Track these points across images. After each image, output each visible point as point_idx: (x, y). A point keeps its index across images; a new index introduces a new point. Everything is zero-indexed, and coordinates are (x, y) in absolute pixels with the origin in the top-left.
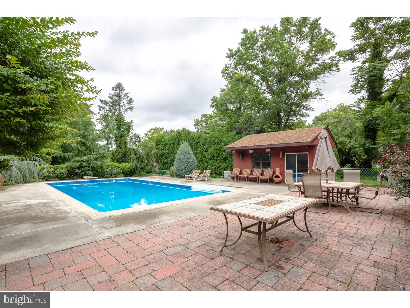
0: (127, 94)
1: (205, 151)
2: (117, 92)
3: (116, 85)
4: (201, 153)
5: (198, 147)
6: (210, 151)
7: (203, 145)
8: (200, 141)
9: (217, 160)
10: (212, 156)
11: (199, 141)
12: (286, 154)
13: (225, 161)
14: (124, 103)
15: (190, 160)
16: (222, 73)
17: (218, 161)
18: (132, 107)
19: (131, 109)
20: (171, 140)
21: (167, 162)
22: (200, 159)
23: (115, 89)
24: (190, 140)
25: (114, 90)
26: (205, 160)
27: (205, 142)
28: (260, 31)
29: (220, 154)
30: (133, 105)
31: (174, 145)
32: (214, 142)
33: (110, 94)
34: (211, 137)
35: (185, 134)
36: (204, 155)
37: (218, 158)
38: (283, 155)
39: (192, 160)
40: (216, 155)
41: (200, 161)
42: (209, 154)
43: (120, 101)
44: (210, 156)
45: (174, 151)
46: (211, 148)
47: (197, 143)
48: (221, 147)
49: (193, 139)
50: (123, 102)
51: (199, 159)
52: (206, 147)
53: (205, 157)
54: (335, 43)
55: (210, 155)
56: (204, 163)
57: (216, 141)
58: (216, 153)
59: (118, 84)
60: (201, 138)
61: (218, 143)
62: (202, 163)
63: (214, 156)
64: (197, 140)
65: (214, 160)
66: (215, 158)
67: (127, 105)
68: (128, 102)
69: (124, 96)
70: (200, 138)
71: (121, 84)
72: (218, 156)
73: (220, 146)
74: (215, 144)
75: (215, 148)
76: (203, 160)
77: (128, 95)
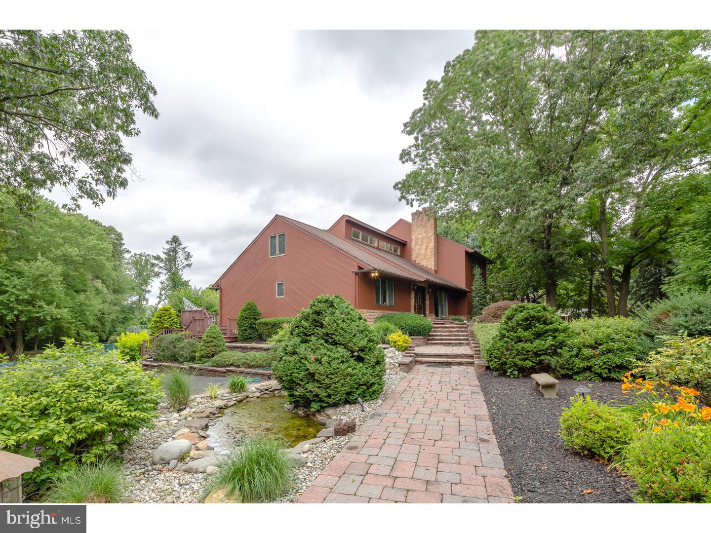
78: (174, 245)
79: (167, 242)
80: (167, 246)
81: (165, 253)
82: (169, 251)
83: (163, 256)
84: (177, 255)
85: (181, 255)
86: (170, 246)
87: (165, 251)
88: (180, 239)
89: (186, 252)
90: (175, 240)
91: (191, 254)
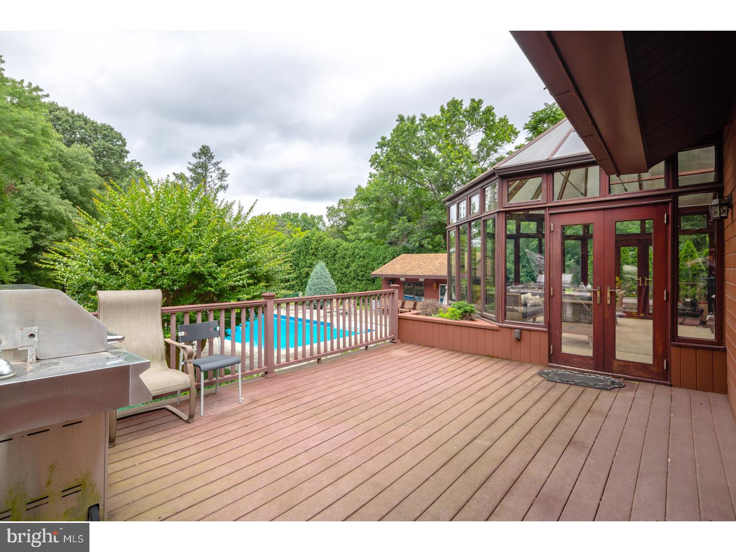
0: (218, 163)
1: (346, 268)
2: (202, 160)
3: (201, 150)
4: (340, 270)
5: (336, 260)
6: (353, 267)
7: (343, 258)
8: (339, 252)
9: (362, 281)
10: (356, 274)
11: (336, 251)
12: (440, 285)
13: (374, 282)
14: (213, 178)
15: (327, 286)
16: (370, 161)
17: (363, 283)
18: (226, 184)
19: (224, 187)
20: (294, 247)
21: (289, 280)
22: (339, 278)
23: (197, 156)
24: (323, 250)
25: (196, 158)
26: (345, 279)
27: (345, 254)
28: (420, 119)
29: (366, 273)
30: (228, 181)
31: (300, 254)
32: (358, 254)
33: (190, 163)
34: (354, 247)
35: (317, 240)
36: (345, 273)
37: (364, 278)
38: (437, 286)
39: (330, 286)
40: (361, 273)
41: (338, 280)
42: (350, 272)
43: (206, 175)
44: (352, 275)
45: (300, 264)
46: (354, 263)
47: (335, 255)
48: (368, 263)
49: (328, 248)
50: (211, 176)
51: (337, 278)
52: (348, 261)
53: (346, 276)
54: (517, 131)
55: (352, 272)
56: (344, 284)
57: (362, 254)
58: (362, 271)
59: (204, 147)
60: (341, 248)
61: (364, 257)
62: (342, 283)
63: (358, 276)
64: (334, 250)
65: (359, 280)
66: (360, 278)
67: (217, 181)
68: (220, 176)
69: (212, 166)
70: (338, 246)
71: (208, 147)
72: (363, 276)
73: (366, 261)
74: (360, 257)
75: (359, 263)
76: (342, 279)
77: (220, 166)
78: (203, 159)
79: (194, 155)
80: (194, 161)
81: (191, 170)
82: (196, 167)
83: (188, 174)
84: (208, 174)
85: (213, 175)
86: (198, 160)
87: (191, 167)
88: (211, 151)
89: (219, 169)
90: (205, 152)
91: (227, 172)
